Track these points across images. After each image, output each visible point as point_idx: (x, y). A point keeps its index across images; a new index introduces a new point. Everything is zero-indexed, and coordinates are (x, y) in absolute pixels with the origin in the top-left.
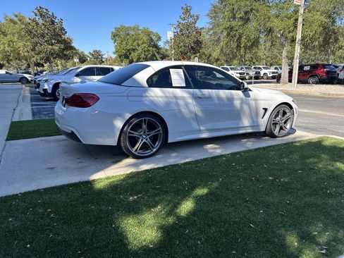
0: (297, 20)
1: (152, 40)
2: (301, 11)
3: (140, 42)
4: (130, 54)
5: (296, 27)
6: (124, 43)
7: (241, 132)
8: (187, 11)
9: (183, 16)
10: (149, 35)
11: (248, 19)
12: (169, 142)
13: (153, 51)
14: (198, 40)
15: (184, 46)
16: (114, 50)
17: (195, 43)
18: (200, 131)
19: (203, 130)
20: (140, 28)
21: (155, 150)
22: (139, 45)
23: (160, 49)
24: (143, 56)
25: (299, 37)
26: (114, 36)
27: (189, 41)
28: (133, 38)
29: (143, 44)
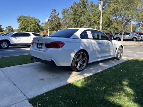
0: (100, 16)
1: (36, 22)
2: (102, 13)
3: (31, 23)
4: (27, 28)
5: (100, 19)
6: (24, 23)
7: (110, 57)
8: (54, 11)
9: (52, 13)
10: (35, 20)
11: (81, 15)
12: (89, 63)
13: (37, 27)
14: (59, 23)
15: (54, 25)
16: (19, 26)
17: (58, 24)
18: (98, 58)
19: (100, 57)
20: (31, 17)
21: (84, 67)
22: (30, 24)
23: (40, 26)
24: (32, 29)
25: (101, 23)
26: (19, 20)
27: (56, 23)
28: (28, 21)
29: (32, 24)
